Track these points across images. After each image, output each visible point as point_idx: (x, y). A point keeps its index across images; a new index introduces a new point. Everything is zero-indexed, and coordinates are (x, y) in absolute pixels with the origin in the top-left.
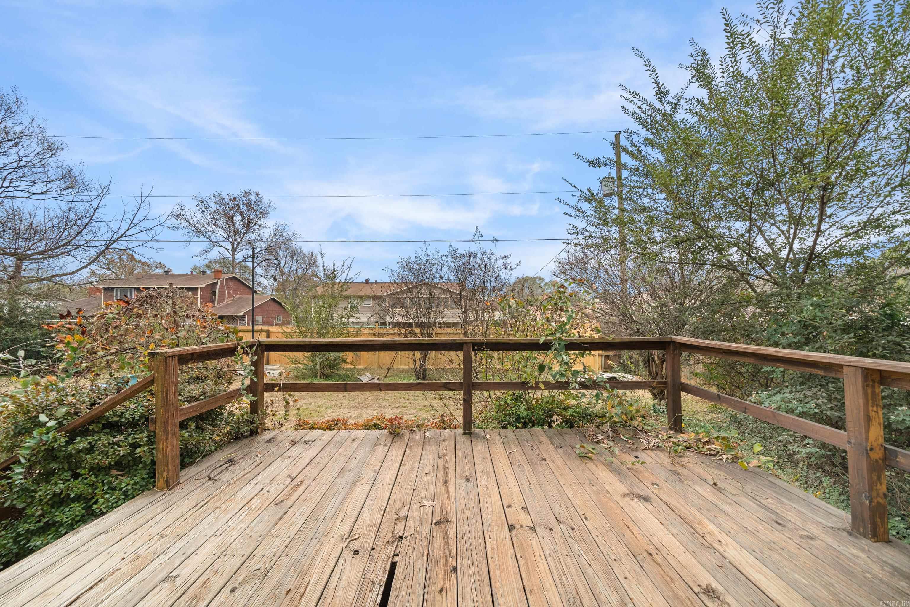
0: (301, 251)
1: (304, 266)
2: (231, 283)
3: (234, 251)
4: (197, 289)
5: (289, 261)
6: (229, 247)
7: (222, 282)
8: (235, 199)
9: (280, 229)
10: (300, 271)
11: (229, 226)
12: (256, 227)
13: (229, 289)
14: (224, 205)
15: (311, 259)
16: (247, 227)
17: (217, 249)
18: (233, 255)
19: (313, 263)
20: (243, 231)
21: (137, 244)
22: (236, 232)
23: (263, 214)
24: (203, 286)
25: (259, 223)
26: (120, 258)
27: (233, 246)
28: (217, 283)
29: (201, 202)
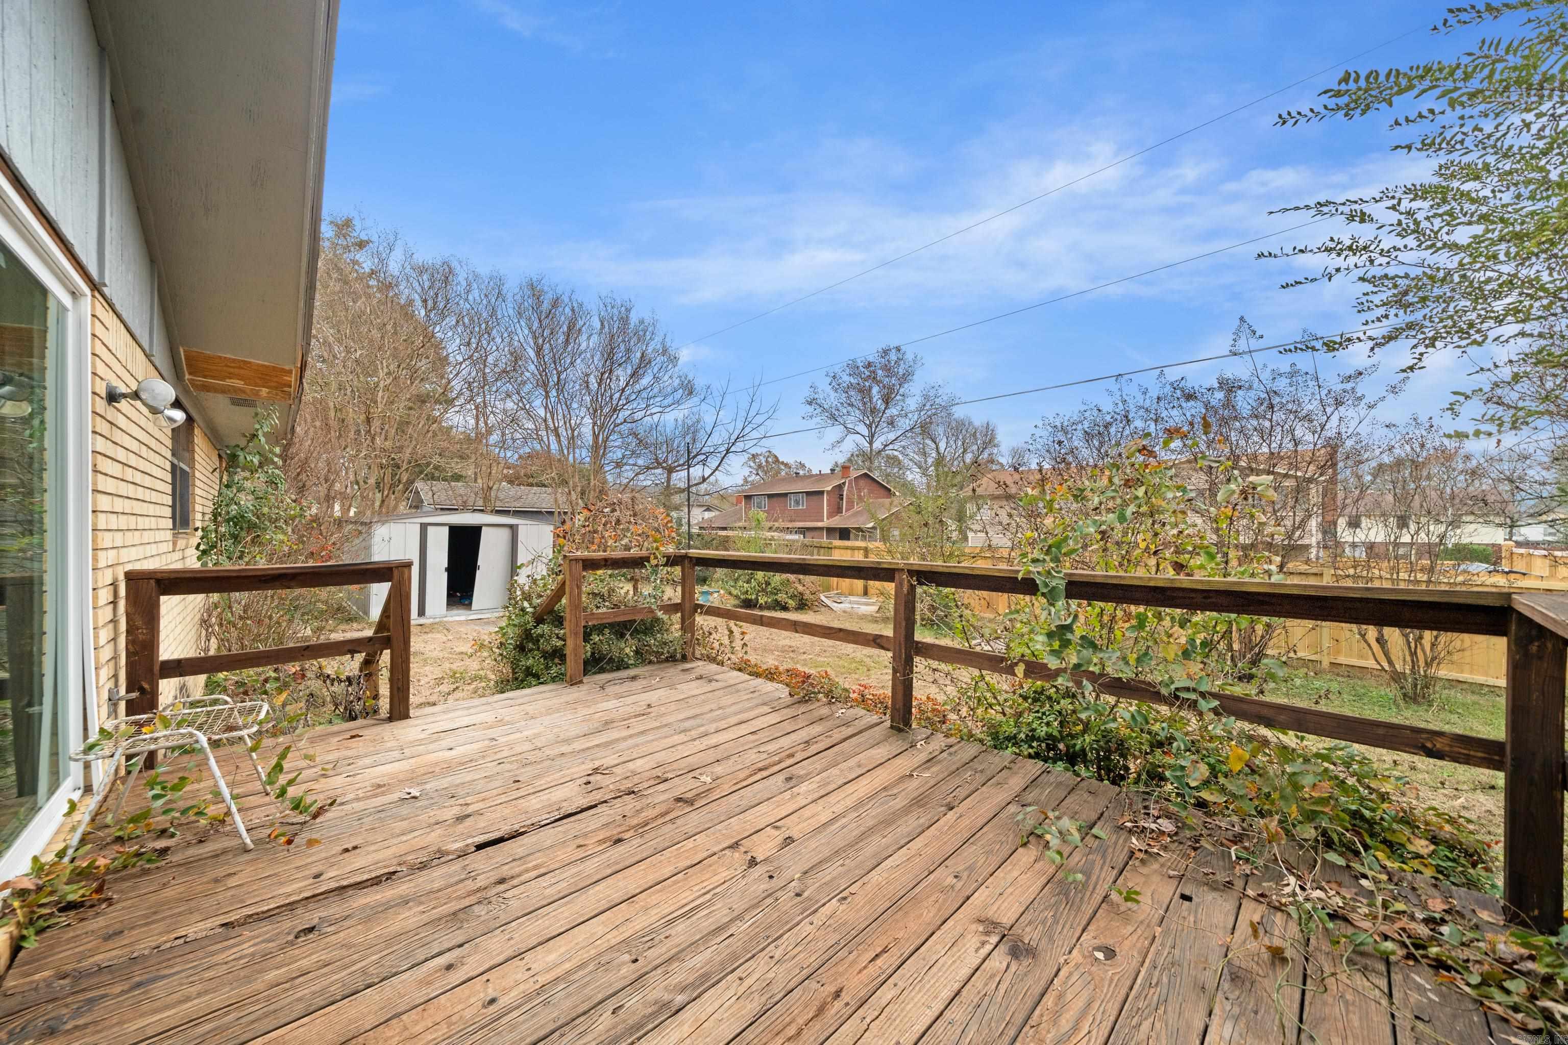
0: (970, 423)
1: (975, 448)
2: (862, 483)
3: (872, 436)
4: (822, 493)
5: (952, 442)
6: (865, 432)
7: (850, 483)
8: (869, 365)
9: (932, 393)
10: (969, 458)
11: (865, 404)
12: (898, 397)
13: (859, 490)
14: (860, 374)
15: (986, 435)
16: (887, 401)
17: (851, 437)
18: (871, 443)
19: (989, 439)
20: (883, 407)
21: (752, 443)
22: (873, 411)
23: (905, 378)
24: (829, 488)
25: (901, 391)
26: (767, 461)
27: (870, 431)
28: (844, 483)
29: (834, 377)
